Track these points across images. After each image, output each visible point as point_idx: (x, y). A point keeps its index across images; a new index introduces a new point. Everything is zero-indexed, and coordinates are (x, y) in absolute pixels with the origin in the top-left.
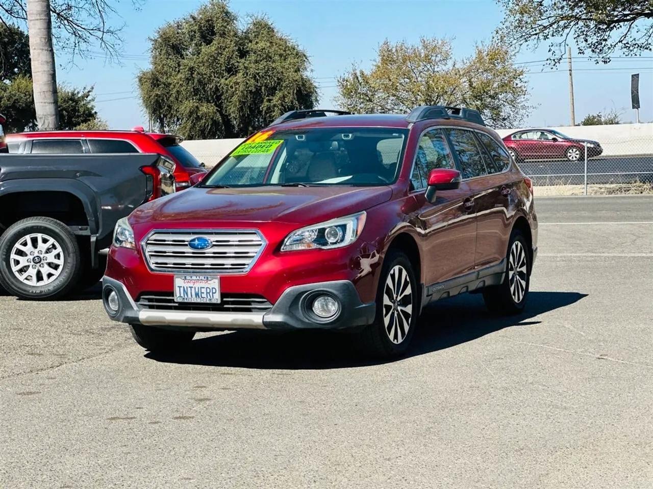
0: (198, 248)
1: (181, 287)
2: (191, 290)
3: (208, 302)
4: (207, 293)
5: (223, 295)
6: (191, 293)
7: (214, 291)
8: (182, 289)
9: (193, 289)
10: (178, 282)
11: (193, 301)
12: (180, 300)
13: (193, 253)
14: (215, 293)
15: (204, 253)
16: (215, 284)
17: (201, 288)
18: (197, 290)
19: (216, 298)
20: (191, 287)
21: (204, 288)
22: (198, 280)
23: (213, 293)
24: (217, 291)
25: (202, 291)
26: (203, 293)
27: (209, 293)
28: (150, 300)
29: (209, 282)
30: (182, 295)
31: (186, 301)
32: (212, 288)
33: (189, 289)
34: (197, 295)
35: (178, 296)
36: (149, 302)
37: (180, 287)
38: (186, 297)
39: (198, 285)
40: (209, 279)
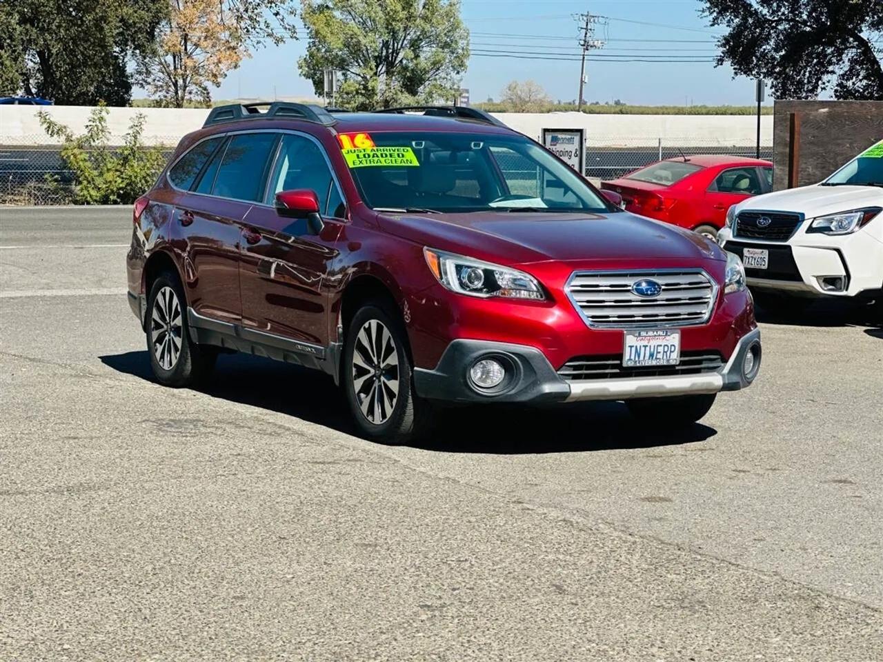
0: (647, 295)
1: (633, 346)
2: (645, 350)
3: (665, 364)
4: (664, 352)
5: (683, 354)
6: (645, 354)
7: (673, 350)
8: (634, 349)
9: (648, 348)
10: (630, 340)
11: (646, 364)
12: (631, 364)
13: (642, 301)
14: (673, 352)
15: (656, 300)
16: (675, 339)
17: (658, 346)
18: (652, 350)
19: (675, 358)
20: (645, 346)
21: (661, 346)
22: (655, 336)
23: (671, 352)
24: (676, 350)
25: (659, 351)
26: (660, 352)
27: (666, 352)
28: (575, 368)
29: (668, 338)
30: (633, 357)
31: (638, 365)
32: (671, 346)
33: (643, 349)
34: (651, 355)
35: (629, 359)
36: (574, 370)
37: (631, 347)
38: (637, 359)
39: (653, 343)
40: (669, 334)
